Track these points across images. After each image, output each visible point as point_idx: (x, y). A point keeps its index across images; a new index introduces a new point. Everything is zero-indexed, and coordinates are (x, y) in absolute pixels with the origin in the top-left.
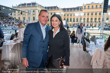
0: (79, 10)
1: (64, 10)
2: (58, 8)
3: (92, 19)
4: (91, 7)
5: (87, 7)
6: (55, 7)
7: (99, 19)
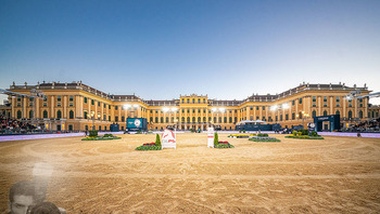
0: (175, 105)
1: (150, 103)
2: (135, 97)
3: (194, 119)
4: (191, 100)
5: (186, 100)
6: (129, 97)
7: (204, 118)
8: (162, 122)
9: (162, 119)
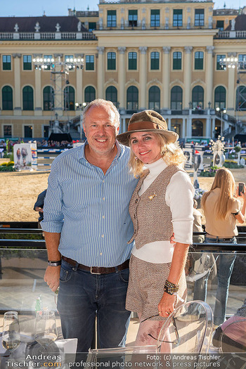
0: (79, 35)
3: (154, 93)
7: (198, 93)
8: (28, 104)
9: (28, 93)
